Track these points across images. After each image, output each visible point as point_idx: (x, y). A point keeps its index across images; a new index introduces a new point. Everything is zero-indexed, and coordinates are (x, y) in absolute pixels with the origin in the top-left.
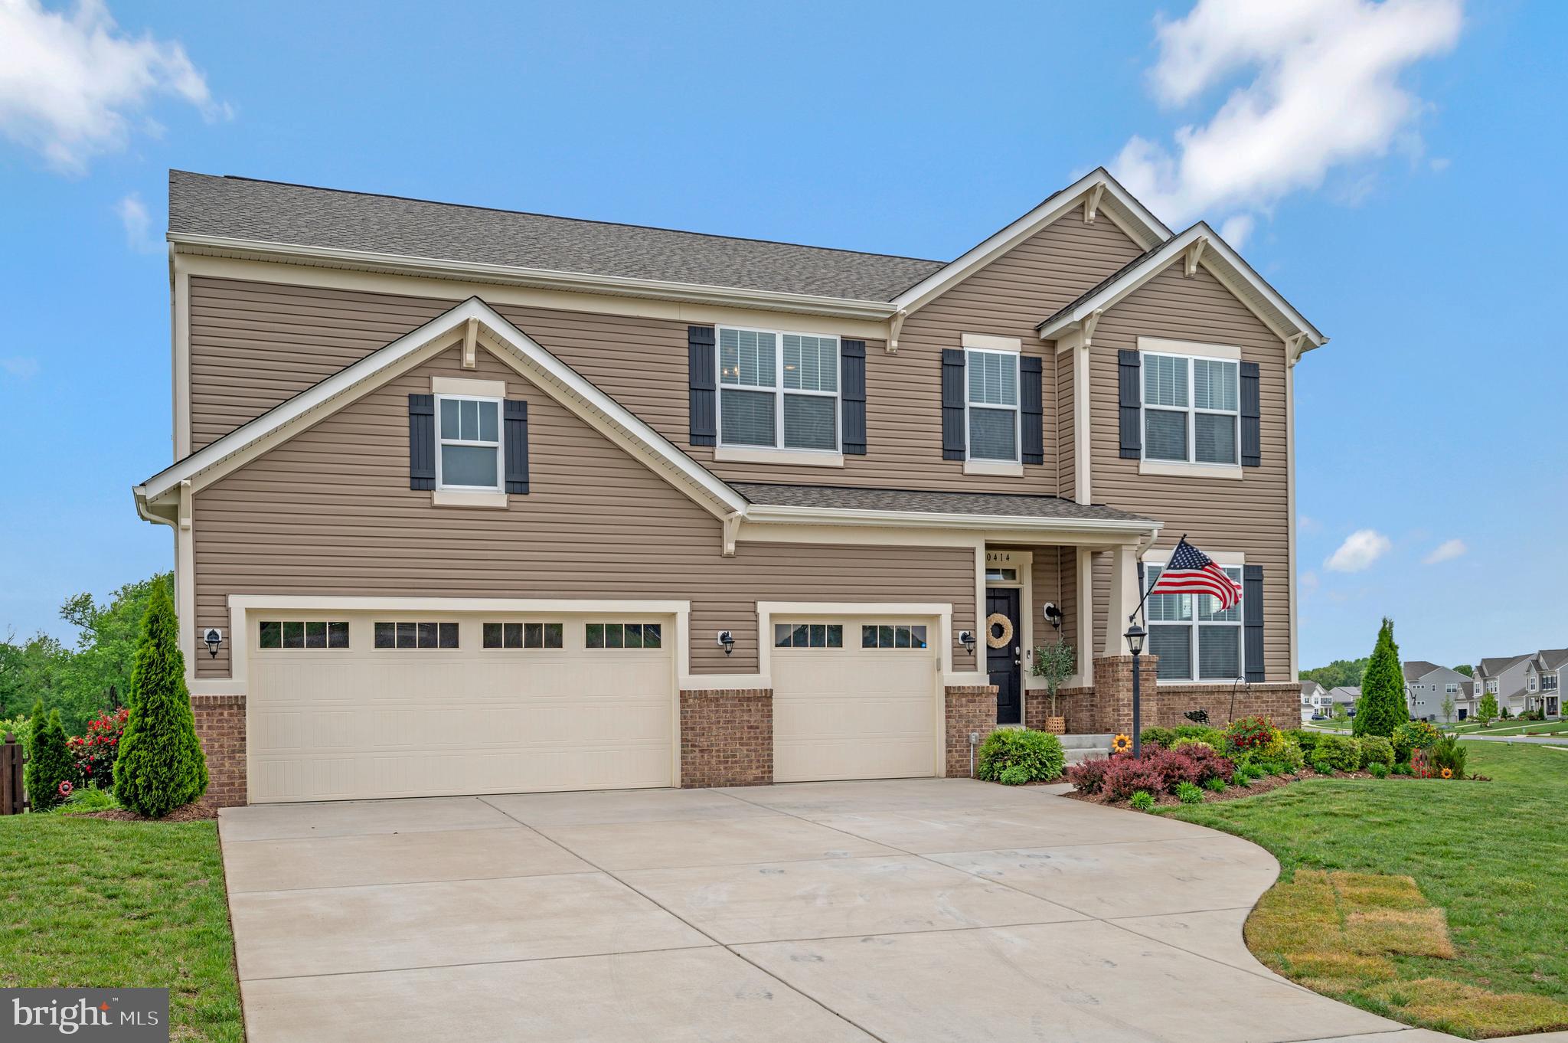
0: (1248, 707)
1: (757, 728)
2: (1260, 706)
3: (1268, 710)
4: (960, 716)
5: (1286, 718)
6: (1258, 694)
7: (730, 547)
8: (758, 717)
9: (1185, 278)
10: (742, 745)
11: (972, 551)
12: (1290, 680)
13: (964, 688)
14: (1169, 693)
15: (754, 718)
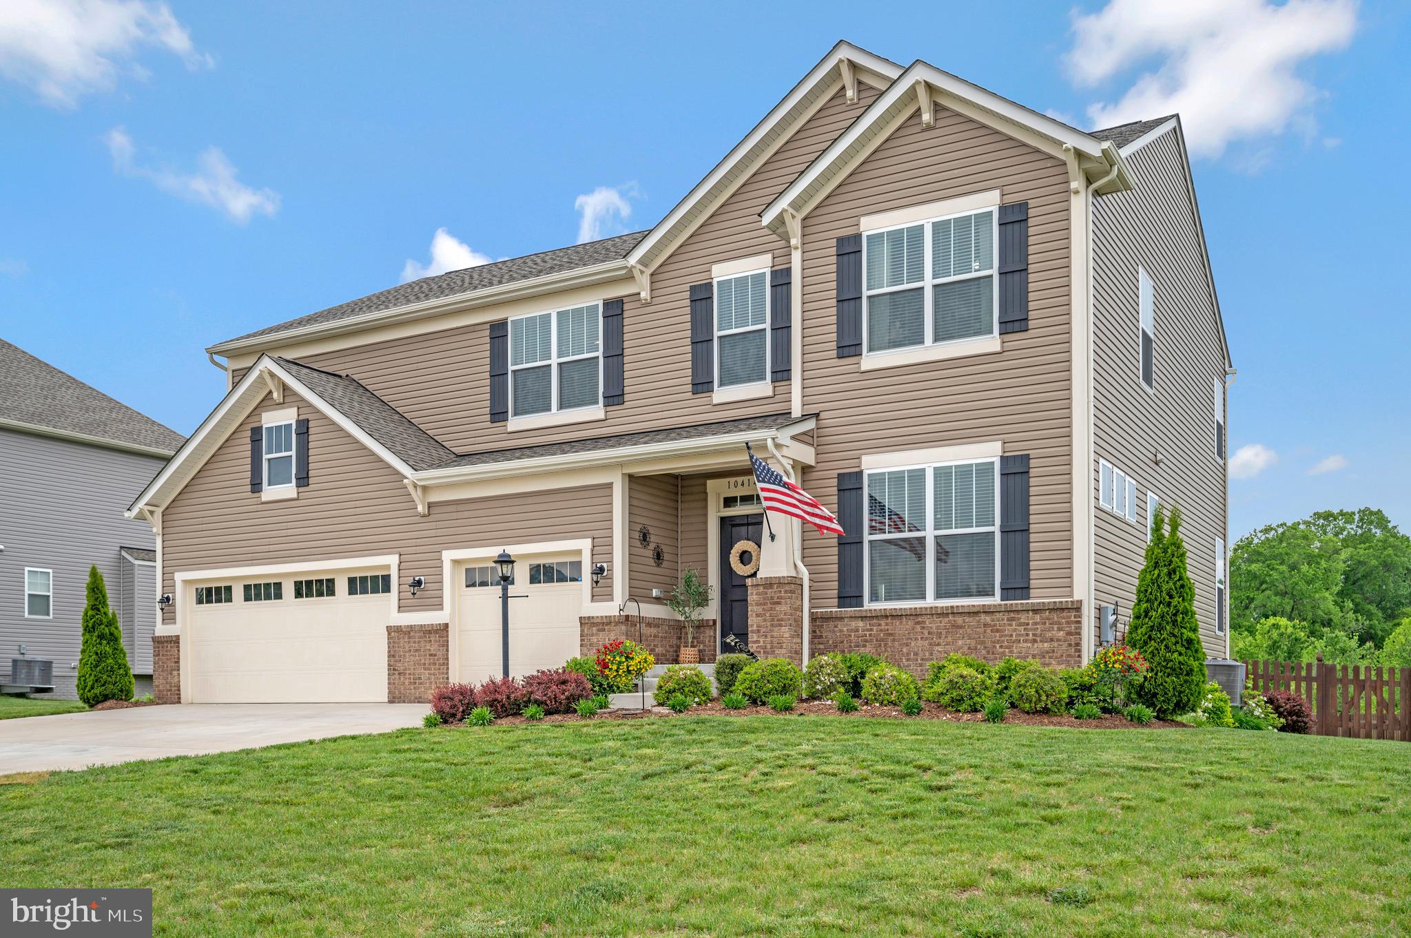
0: (998, 631)
1: (435, 655)
2: (1015, 630)
3: (1027, 635)
5: (1056, 644)
6: (1012, 615)
7: (421, 508)
8: (436, 646)
9: (923, 131)
10: (425, 669)
11: (609, 486)
12: (1071, 596)
13: (593, 617)
14: (886, 617)
15: (433, 648)
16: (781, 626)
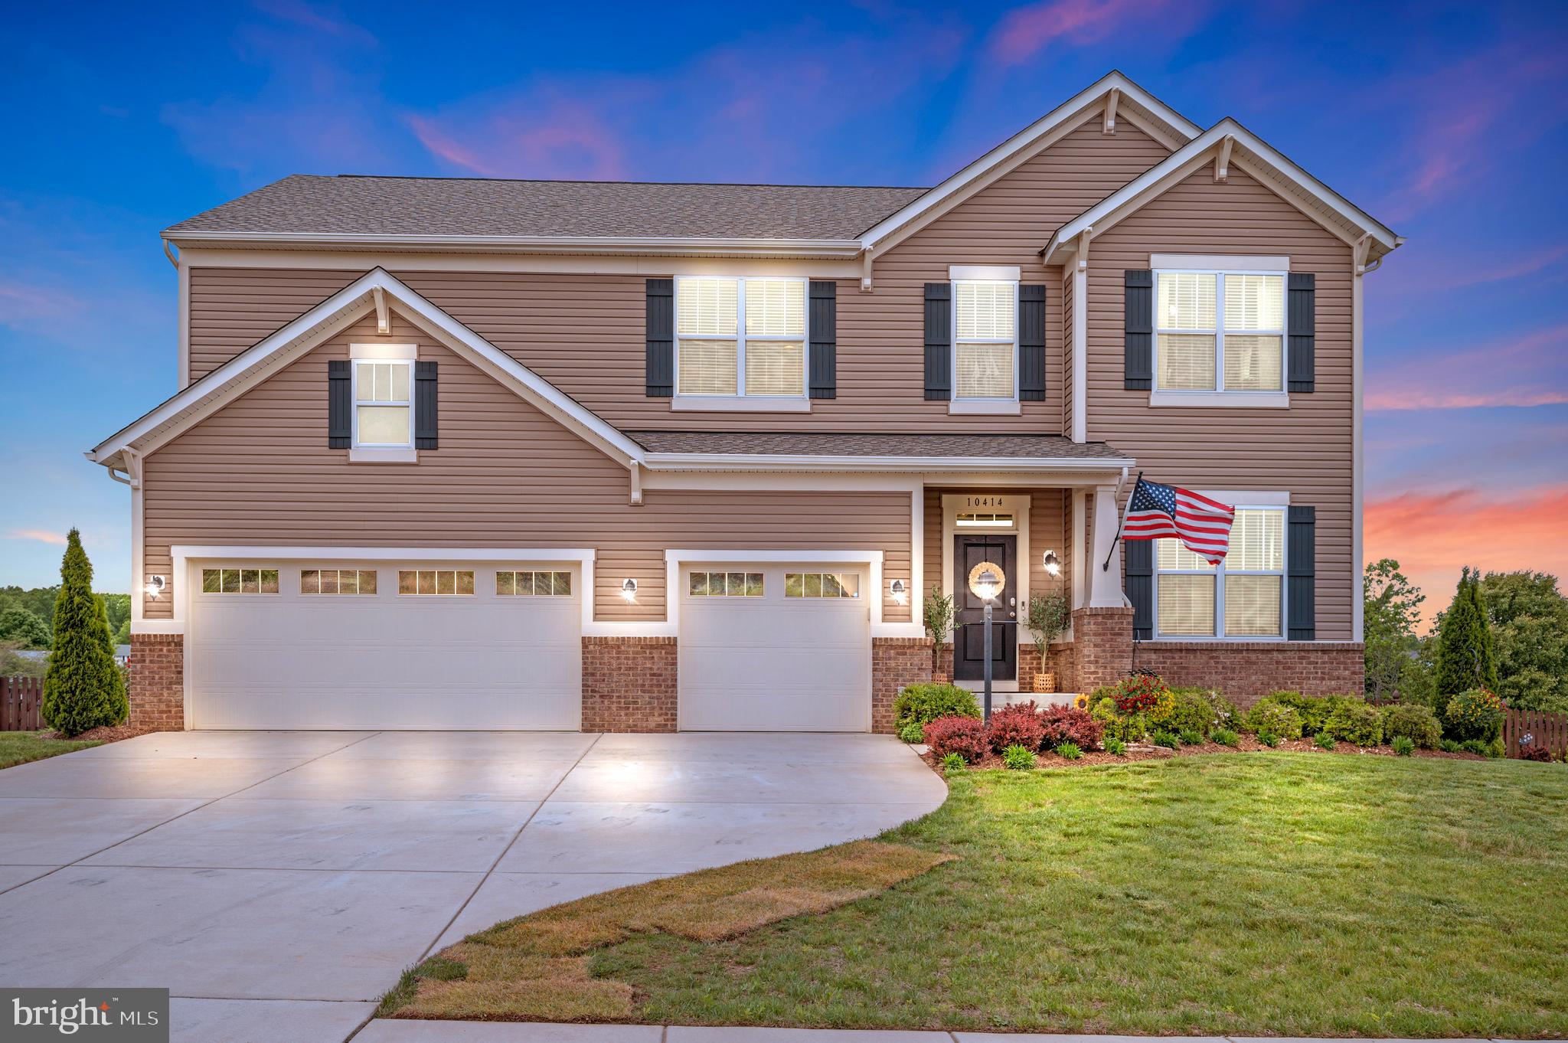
0: (1289, 668)
1: (661, 675)
2: (1305, 668)
3: (1317, 673)
4: (888, 669)
5: (1342, 682)
6: (1303, 654)
7: (636, 496)
8: (662, 665)
9: (1215, 184)
10: (643, 691)
11: (908, 495)
12: (1351, 639)
13: (891, 639)
14: (1181, 650)
15: (658, 665)
16: (1123, 657)
